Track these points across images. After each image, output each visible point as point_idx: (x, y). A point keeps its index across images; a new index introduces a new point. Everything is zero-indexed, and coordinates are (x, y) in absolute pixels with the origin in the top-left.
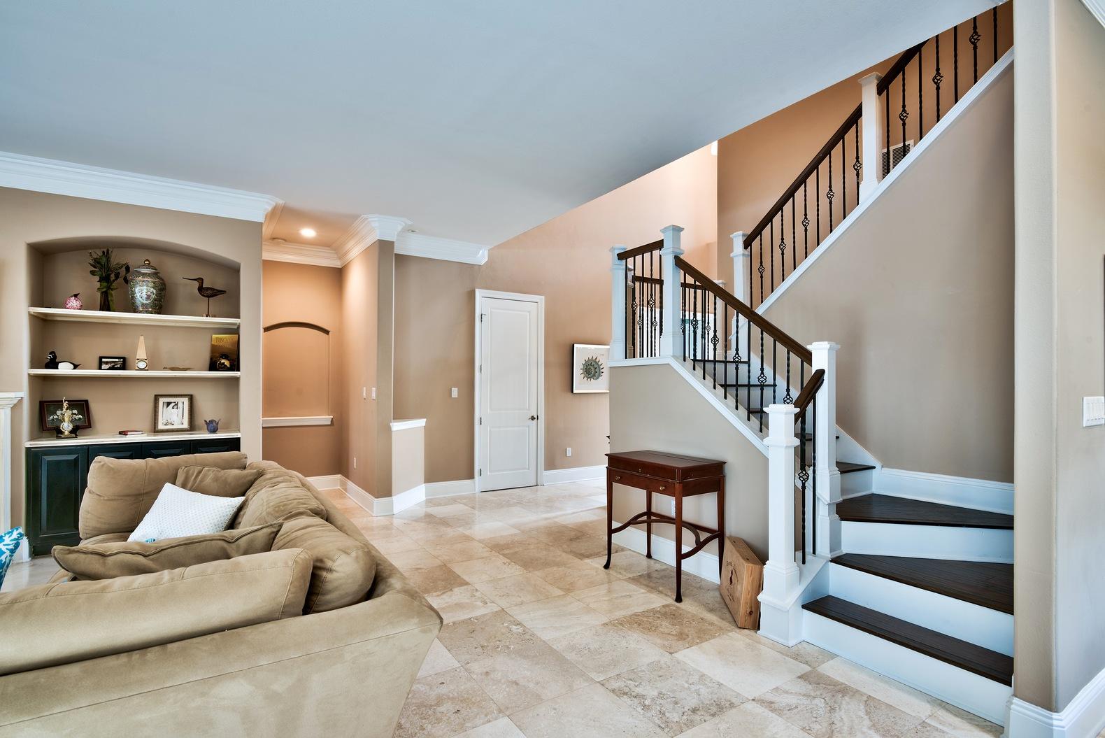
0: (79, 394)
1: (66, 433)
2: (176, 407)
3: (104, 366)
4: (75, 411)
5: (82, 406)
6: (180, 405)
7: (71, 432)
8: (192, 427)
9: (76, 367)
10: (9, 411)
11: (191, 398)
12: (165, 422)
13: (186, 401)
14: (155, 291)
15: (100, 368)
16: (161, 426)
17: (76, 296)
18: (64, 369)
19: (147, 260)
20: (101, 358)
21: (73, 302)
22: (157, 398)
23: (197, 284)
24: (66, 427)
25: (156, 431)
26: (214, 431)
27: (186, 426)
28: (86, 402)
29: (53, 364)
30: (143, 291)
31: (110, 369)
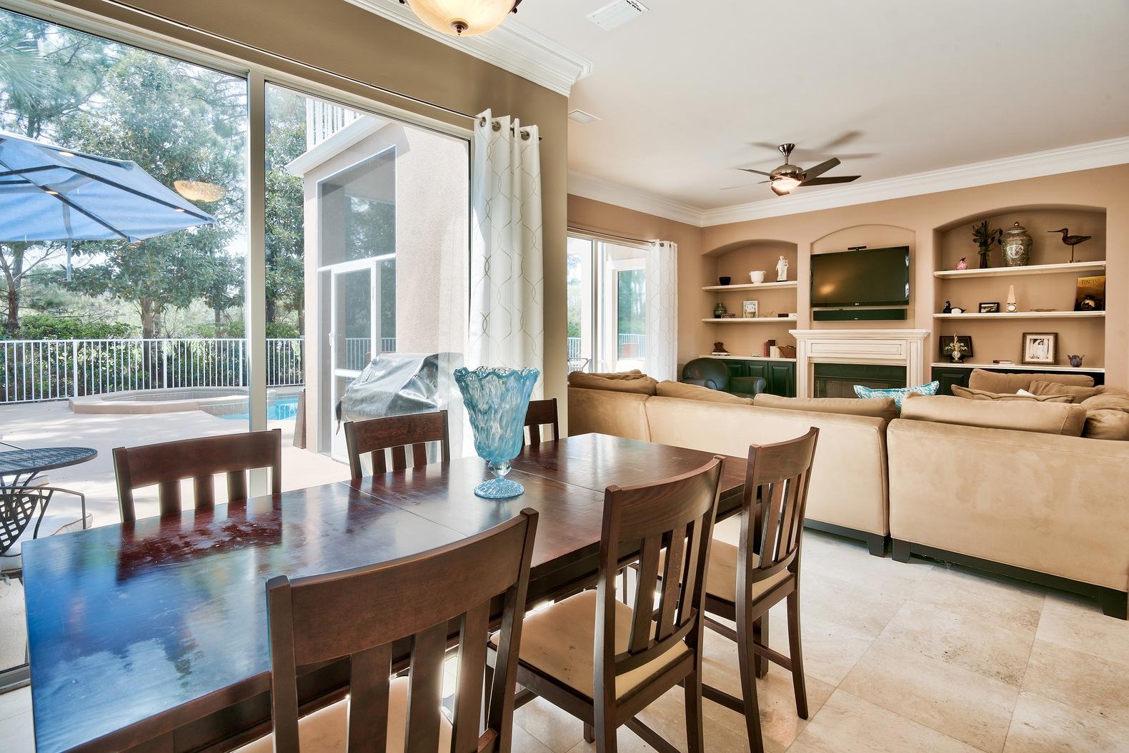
0: (965, 331)
1: (956, 359)
2: (1041, 343)
3: (982, 310)
4: (962, 344)
5: (967, 341)
6: (1046, 342)
7: (959, 359)
8: (1057, 361)
9: (963, 311)
10: (920, 343)
11: (1056, 336)
12: (1031, 355)
13: (1051, 338)
14: (1022, 247)
15: (980, 312)
16: (1027, 359)
17: (963, 260)
19: (1017, 223)
20: (981, 304)
21: (962, 265)
22: (1024, 335)
24: (956, 355)
25: (1023, 363)
26: (1078, 366)
27: (1051, 359)
28: (970, 337)
30: (1013, 249)
31: (987, 312)
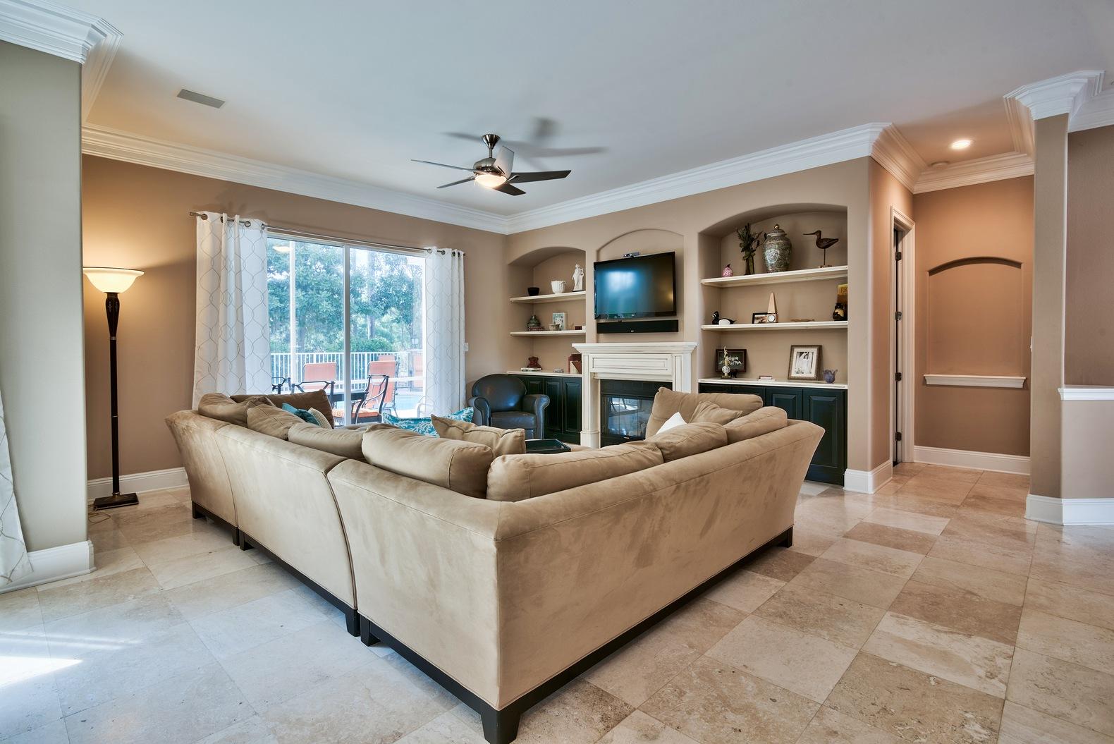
0: (738, 344)
1: (726, 375)
2: (806, 357)
3: (755, 321)
4: (737, 358)
5: (742, 354)
6: (810, 355)
7: (729, 374)
8: (819, 377)
9: (732, 322)
10: (688, 356)
11: (820, 349)
12: (797, 370)
13: (815, 350)
14: (778, 252)
15: (753, 323)
16: (794, 374)
17: (728, 266)
18: (724, 324)
19: (777, 225)
20: (754, 314)
21: (727, 272)
22: (793, 347)
23: (815, 237)
24: (725, 370)
25: (790, 379)
26: (831, 381)
27: (813, 375)
28: (745, 351)
29: (716, 322)
30: (772, 253)
31: (759, 323)
